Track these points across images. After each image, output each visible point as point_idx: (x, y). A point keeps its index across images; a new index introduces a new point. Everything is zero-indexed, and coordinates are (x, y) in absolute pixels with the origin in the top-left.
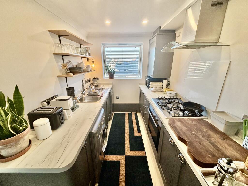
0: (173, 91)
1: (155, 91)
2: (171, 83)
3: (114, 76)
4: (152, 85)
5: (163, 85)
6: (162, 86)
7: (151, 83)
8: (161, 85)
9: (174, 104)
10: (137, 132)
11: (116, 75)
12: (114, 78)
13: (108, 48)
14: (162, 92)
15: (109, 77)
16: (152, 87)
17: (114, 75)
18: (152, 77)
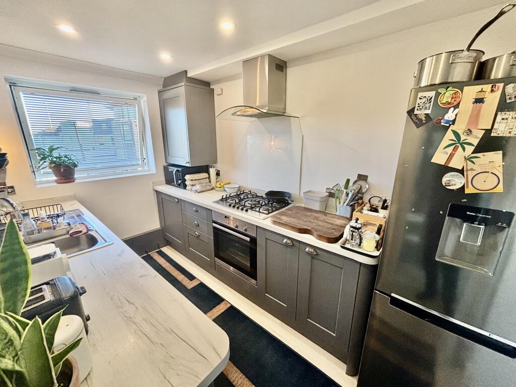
0: (229, 184)
1: (203, 189)
2: (220, 171)
3: (74, 175)
4: (192, 180)
5: (209, 178)
6: (208, 180)
7: (187, 177)
8: (206, 178)
9: (252, 200)
10: (189, 281)
11: (81, 170)
12: (76, 181)
13: (32, 94)
14: (213, 189)
15: (55, 178)
16: (192, 184)
17: (76, 172)
18: (188, 165)
